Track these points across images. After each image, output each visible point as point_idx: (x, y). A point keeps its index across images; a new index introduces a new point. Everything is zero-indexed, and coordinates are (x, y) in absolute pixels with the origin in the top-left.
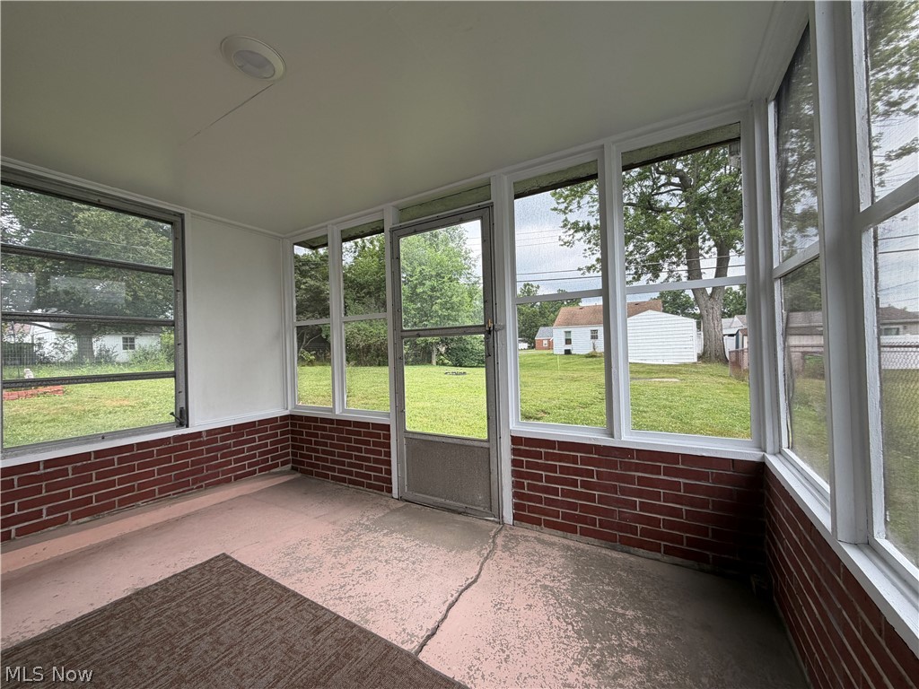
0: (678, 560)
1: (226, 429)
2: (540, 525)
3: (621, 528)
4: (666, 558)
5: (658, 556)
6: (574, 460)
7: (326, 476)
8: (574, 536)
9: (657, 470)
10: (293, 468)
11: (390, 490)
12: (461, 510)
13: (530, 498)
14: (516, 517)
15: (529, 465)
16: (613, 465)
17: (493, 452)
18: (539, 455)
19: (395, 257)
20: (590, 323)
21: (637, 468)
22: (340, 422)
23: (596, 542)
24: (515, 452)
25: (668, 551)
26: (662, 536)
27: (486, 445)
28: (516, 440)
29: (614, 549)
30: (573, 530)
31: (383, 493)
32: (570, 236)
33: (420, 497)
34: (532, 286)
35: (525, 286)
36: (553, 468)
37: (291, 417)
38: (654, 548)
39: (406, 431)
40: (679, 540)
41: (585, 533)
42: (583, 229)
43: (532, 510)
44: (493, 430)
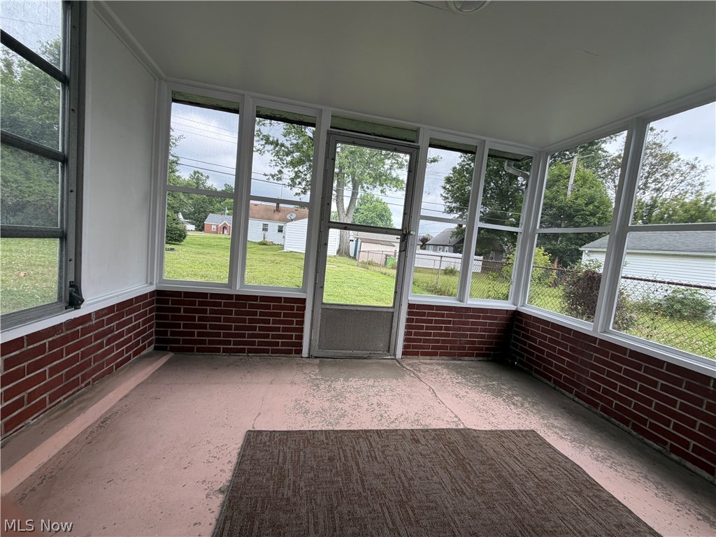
0: (480, 358)
1: (111, 309)
2: (418, 355)
3: (459, 348)
4: (476, 359)
5: (473, 358)
6: (443, 315)
7: (218, 350)
8: (436, 357)
9: (479, 317)
10: (156, 348)
11: (299, 352)
12: (365, 356)
13: (414, 340)
14: (404, 353)
15: (417, 321)
16: (461, 317)
17: (396, 315)
18: (424, 314)
19: (331, 158)
20: (262, 218)
21: (472, 317)
22: (239, 297)
23: (446, 358)
24: (409, 313)
25: (478, 355)
26: (476, 349)
27: (391, 310)
28: (411, 306)
29: (454, 360)
30: (436, 354)
31: (291, 355)
32: (262, 145)
33: (331, 353)
34: (202, 175)
35: (195, 173)
36: (430, 321)
37: (158, 293)
38: (471, 355)
39: (323, 304)
40: (481, 349)
41: (442, 354)
42: (272, 143)
43: (414, 347)
44: (397, 300)
